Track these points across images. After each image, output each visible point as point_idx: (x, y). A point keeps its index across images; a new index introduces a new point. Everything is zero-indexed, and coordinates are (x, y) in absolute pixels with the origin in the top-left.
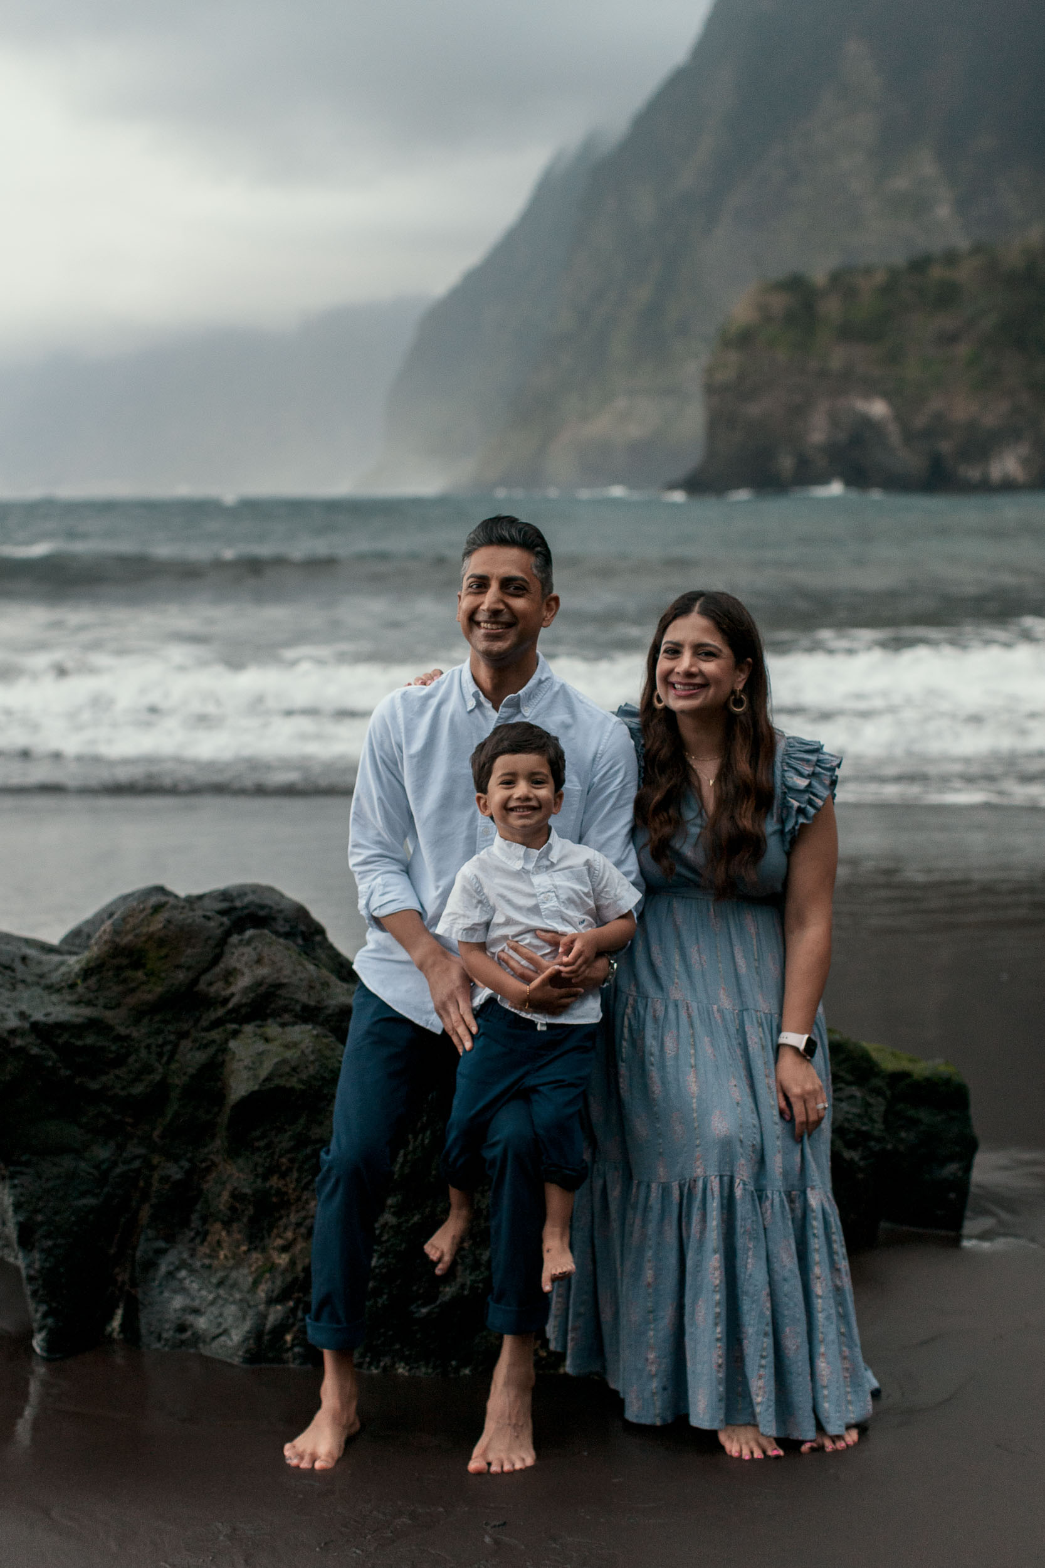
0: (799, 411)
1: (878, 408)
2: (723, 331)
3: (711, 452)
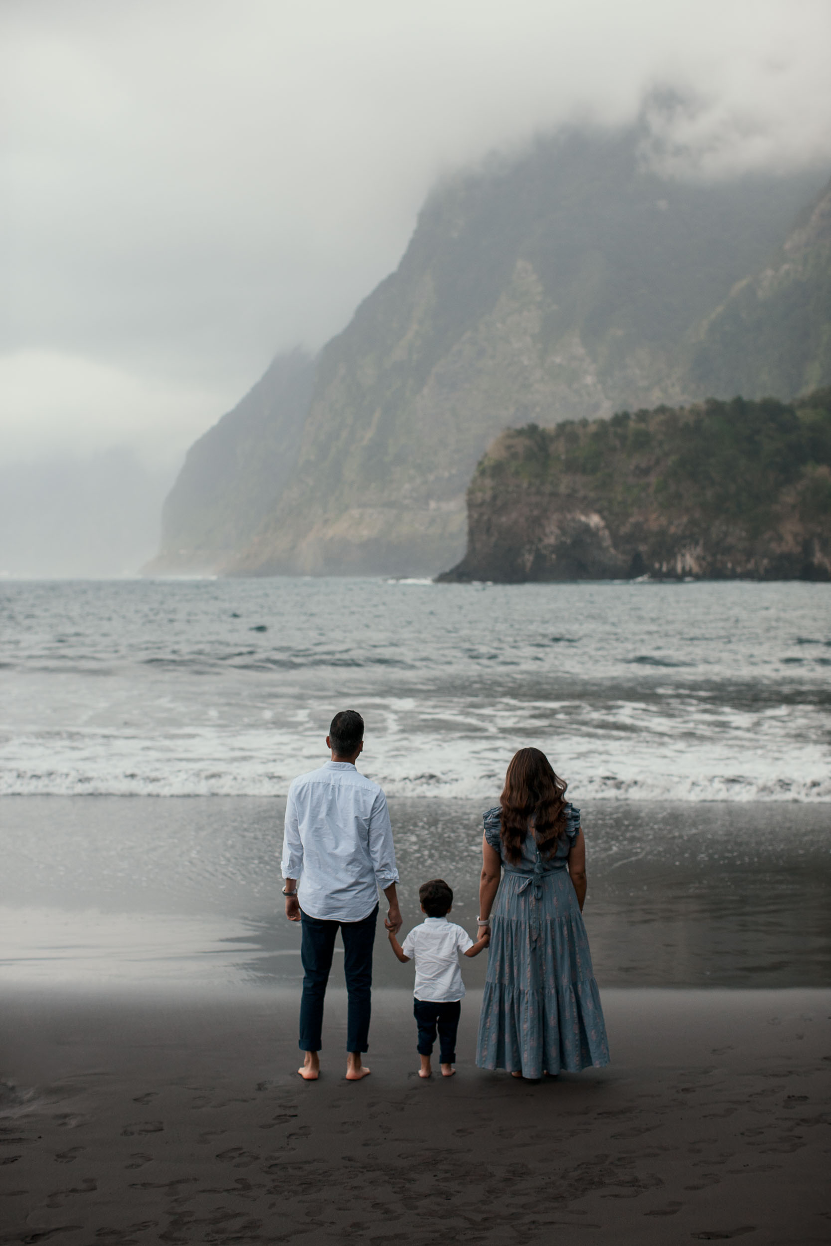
0: (537, 522)
1: (595, 520)
2: (480, 463)
3: (472, 550)
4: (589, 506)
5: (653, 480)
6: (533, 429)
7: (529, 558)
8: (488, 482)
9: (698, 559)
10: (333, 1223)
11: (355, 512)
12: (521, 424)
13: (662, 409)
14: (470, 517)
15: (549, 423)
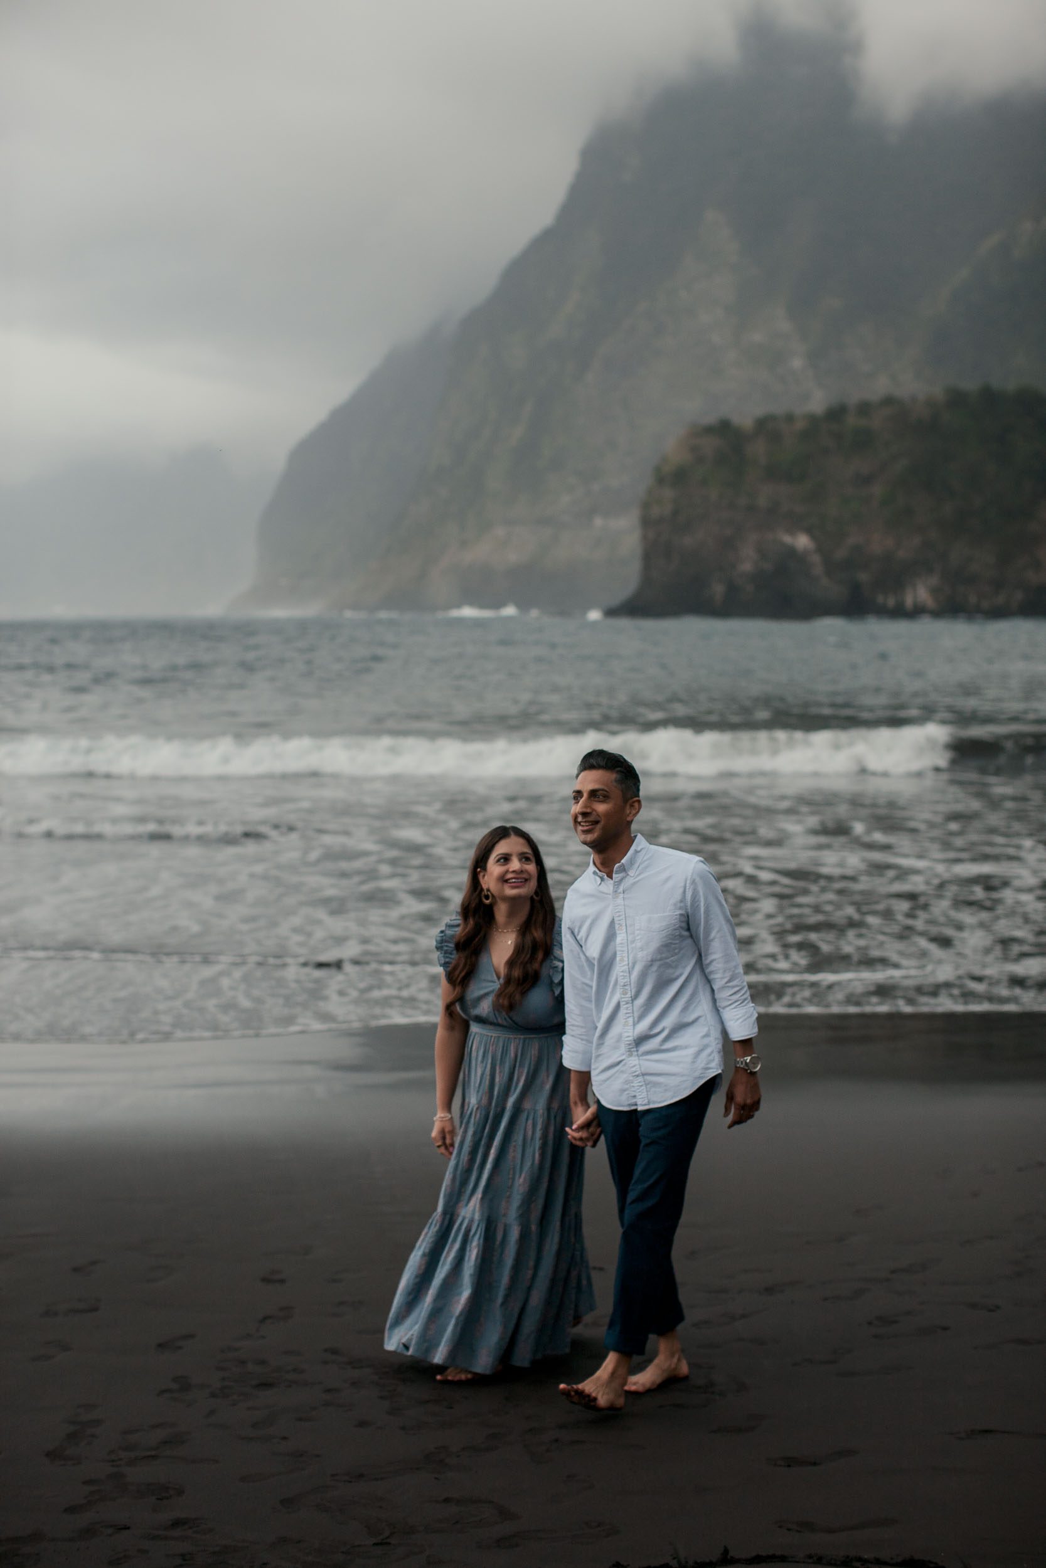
0: (729, 543)
1: (802, 541)
2: (658, 470)
3: (647, 580)
4: (796, 523)
5: (877, 490)
6: (724, 428)
7: (718, 590)
8: (668, 493)
9: (934, 591)
10: (285, 1438)
11: (500, 532)
12: (710, 419)
13: (888, 401)
14: (645, 537)
15: (744, 417)
